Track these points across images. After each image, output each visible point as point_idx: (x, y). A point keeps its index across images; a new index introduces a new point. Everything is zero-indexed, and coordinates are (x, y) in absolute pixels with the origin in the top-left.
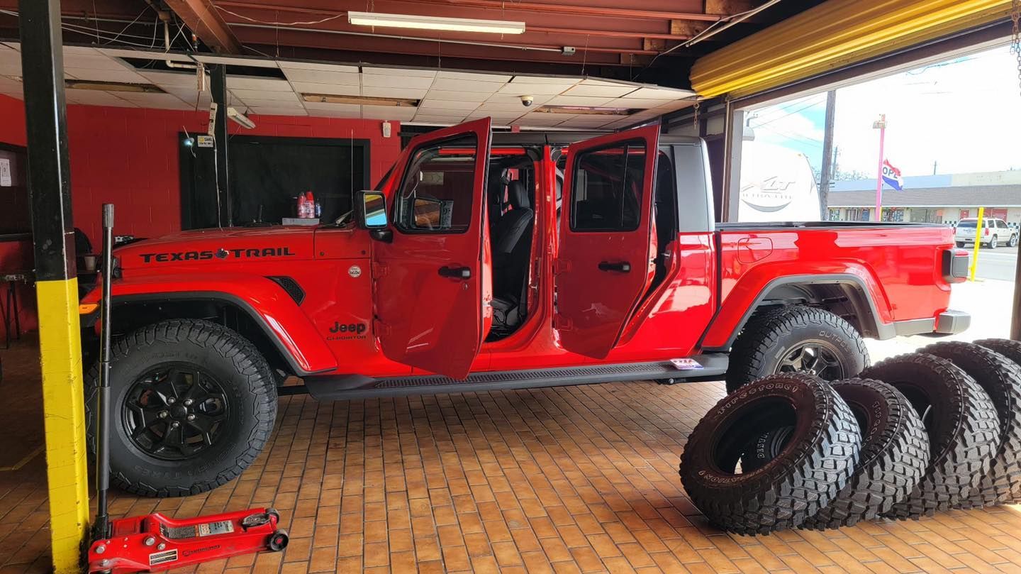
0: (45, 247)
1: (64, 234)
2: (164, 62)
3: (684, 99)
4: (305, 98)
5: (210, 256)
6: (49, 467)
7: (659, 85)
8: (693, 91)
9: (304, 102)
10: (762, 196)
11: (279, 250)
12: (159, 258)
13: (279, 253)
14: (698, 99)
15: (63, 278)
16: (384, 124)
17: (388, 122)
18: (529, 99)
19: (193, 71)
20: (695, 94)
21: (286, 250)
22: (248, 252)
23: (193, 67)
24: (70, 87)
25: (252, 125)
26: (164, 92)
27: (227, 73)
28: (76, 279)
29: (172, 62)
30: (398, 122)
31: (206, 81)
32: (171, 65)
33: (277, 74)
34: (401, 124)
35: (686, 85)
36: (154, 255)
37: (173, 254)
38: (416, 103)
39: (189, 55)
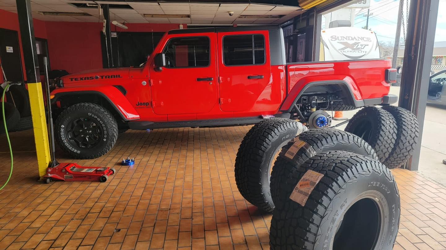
0: (29, 72)
1: (35, 67)
2: (86, 4)
3: (297, 10)
4: (145, 16)
5: (93, 78)
6: (36, 145)
7: (284, 5)
8: (300, 7)
9: (145, 18)
10: (352, 52)
11: (117, 76)
12: (75, 79)
13: (117, 77)
14: (302, 10)
15: (36, 82)
16: (180, 25)
17: (182, 24)
18: (232, 13)
19: (97, 7)
20: (300, 8)
21: (119, 75)
22: (106, 77)
23: (97, 6)
24: (57, 15)
25: (126, 27)
26: (92, 16)
27: (110, 7)
28: (40, 83)
29: (89, 4)
30: (186, 24)
31: (101, 11)
32: (89, 5)
33: (128, 7)
34: (188, 25)
35: (297, 4)
36: (74, 78)
37: (81, 78)
38: (189, 16)
39: (94, 1)
